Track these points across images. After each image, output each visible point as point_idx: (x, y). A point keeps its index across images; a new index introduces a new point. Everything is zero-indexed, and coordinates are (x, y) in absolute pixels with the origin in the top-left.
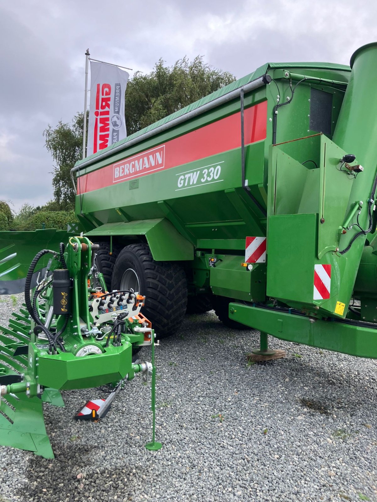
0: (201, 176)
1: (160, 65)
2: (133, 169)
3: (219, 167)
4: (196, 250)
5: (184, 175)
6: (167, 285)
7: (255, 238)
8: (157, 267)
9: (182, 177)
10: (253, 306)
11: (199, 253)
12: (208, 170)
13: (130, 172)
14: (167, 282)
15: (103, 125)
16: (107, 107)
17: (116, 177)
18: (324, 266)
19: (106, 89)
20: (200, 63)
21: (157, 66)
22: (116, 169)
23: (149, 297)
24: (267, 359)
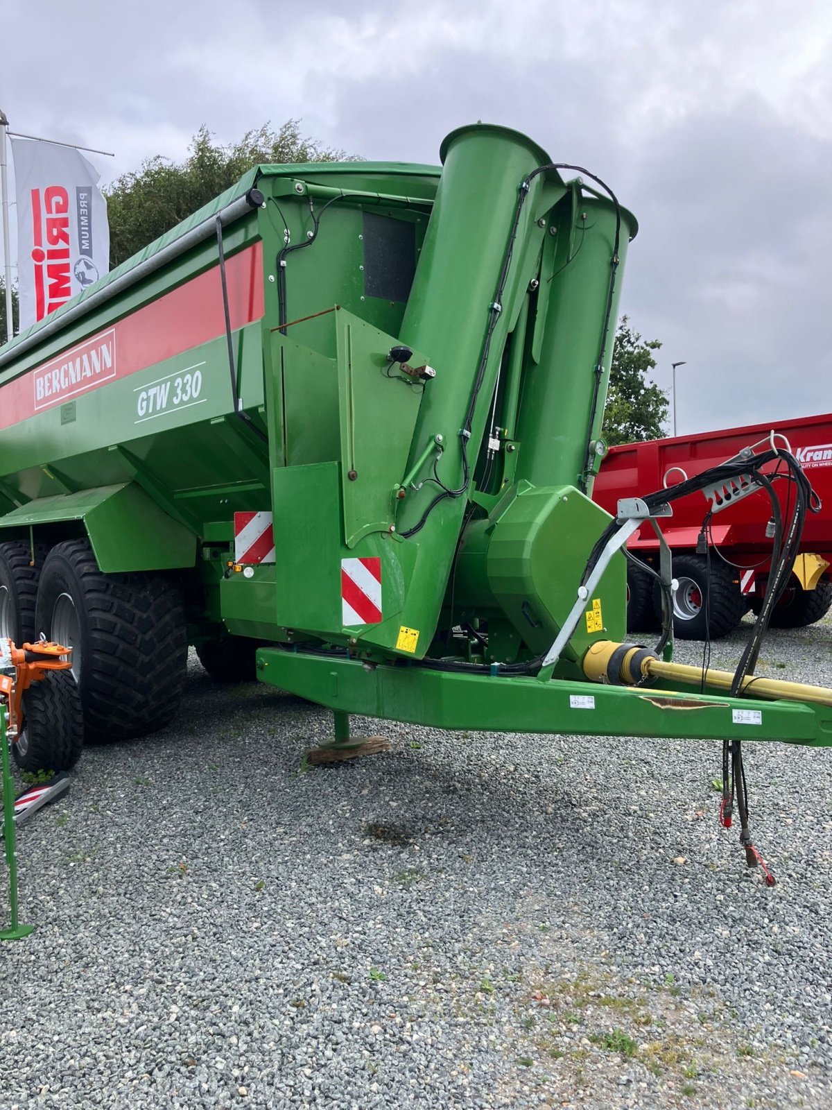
0: (173, 393)
1: (204, 142)
2: (67, 379)
3: (198, 373)
4: (200, 546)
5: (146, 390)
6: (136, 624)
7: (254, 515)
8: (112, 586)
9: (143, 395)
10: (293, 651)
11: (207, 552)
12: (183, 380)
13: (61, 387)
14: (136, 618)
15: (56, 281)
16: (60, 241)
17: (39, 398)
18: (364, 561)
19: (57, 199)
20: (294, 136)
21: (199, 145)
22: (38, 380)
23: (97, 650)
24: (347, 756)
